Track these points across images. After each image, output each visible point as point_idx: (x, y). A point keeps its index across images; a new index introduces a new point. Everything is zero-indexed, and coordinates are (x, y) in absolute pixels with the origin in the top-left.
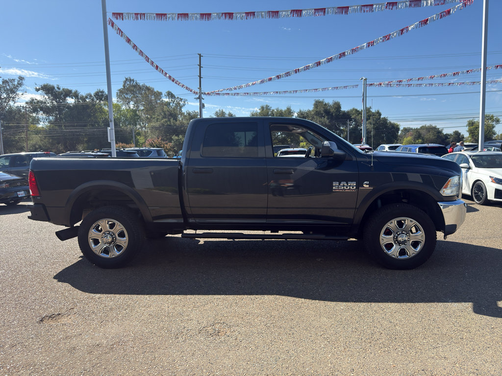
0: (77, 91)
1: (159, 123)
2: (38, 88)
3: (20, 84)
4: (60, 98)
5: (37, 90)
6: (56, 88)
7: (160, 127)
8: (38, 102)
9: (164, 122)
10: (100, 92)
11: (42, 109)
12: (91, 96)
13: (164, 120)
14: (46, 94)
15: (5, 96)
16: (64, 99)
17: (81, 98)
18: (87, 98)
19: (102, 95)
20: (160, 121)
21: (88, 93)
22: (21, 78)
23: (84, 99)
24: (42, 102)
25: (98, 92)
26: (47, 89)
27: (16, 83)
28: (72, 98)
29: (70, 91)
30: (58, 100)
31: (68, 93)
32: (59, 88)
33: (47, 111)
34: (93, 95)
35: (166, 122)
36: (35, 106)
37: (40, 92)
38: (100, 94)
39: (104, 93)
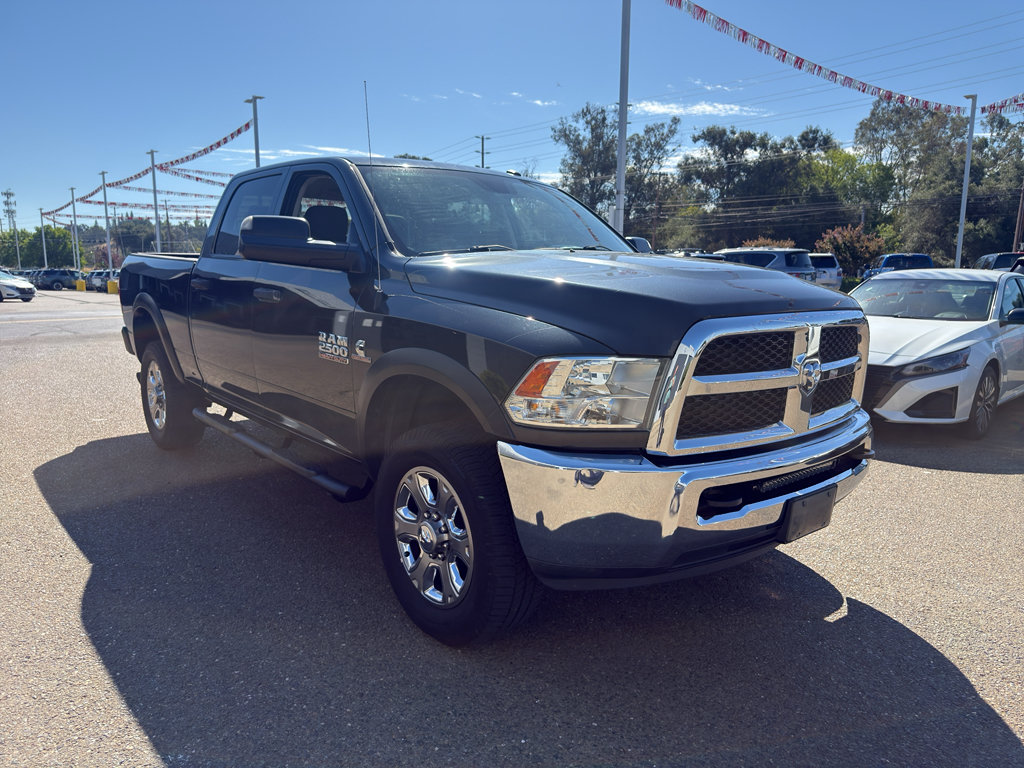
0: (766, 135)
1: (932, 191)
2: (696, 135)
3: (672, 132)
4: (733, 152)
5: (695, 140)
6: (728, 133)
7: (935, 201)
8: (695, 162)
9: (945, 189)
10: (811, 131)
11: (699, 175)
12: (792, 142)
13: (948, 183)
14: (711, 145)
15: (646, 156)
16: (741, 154)
17: (772, 148)
18: (784, 147)
19: (815, 139)
20: (934, 188)
21: (787, 136)
22: (676, 120)
23: (777, 149)
24: (701, 162)
25: (807, 133)
26: (714, 137)
27: (666, 131)
28: (755, 150)
29: (752, 137)
30: (729, 155)
31: (748, 141)
32: (733, 133)
33: (709, 178)
34: (795, 138)
35: (952, 187)
36: (689, 171)
37: (701, 142)
38: (811, 136)
39: (820, 133)
